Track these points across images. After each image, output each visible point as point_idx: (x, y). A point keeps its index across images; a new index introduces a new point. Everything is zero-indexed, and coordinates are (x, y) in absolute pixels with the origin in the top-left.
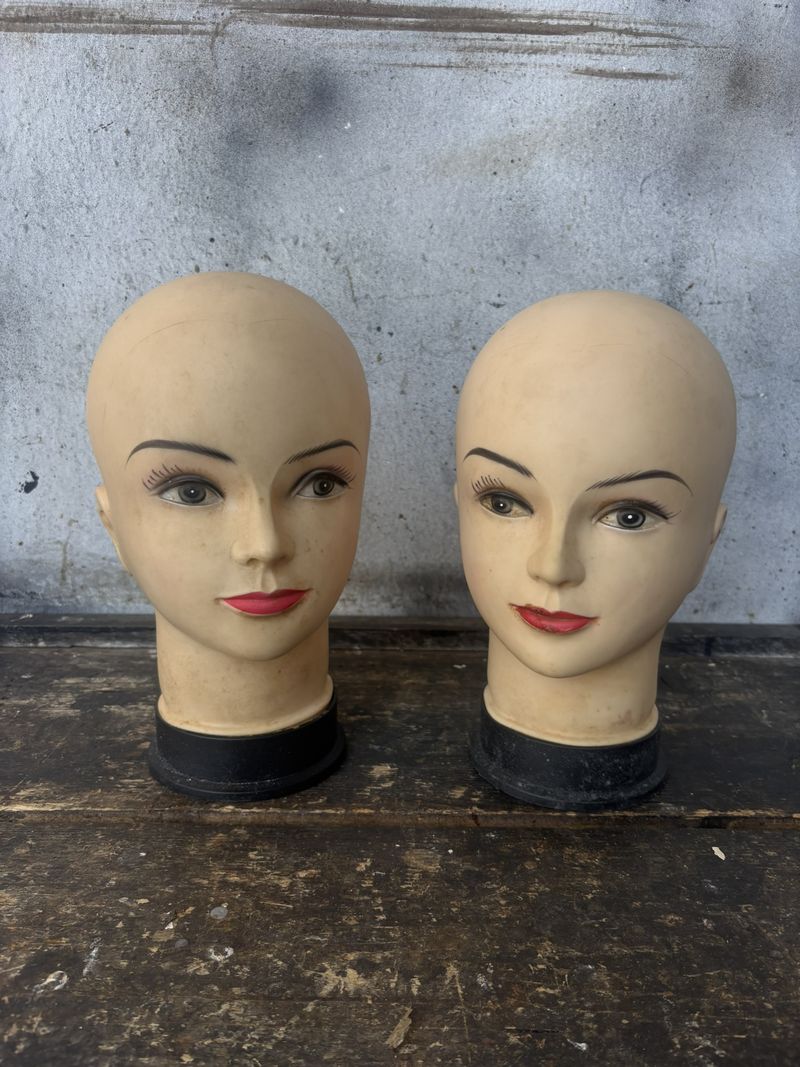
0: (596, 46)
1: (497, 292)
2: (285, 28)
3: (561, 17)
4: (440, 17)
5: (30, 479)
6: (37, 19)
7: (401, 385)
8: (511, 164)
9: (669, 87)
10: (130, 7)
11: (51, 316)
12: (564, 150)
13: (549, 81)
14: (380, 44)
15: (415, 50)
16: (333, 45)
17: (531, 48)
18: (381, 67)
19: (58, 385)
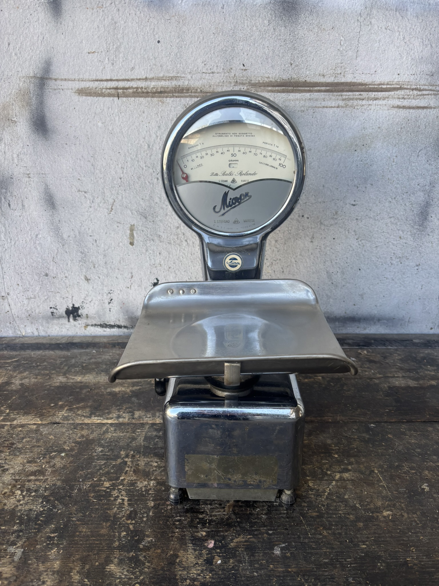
0: (402, 96)
1: (354, 200)
2: (270, 94)
3: (388, 84)
4: (336, 87)
5: (156, 281)
6: (165, 92)
7: (311, 239)
8: (362, 146)
9: (433, 112)
10: (204, 86)
11: (167, 215)
12: (385, 140)
13: (381, 111)
14: (310, 99)
15: (324, 101)
16: (290, 100)
17: (374, 98)
18: (310, 109)
19: (168, 243)
